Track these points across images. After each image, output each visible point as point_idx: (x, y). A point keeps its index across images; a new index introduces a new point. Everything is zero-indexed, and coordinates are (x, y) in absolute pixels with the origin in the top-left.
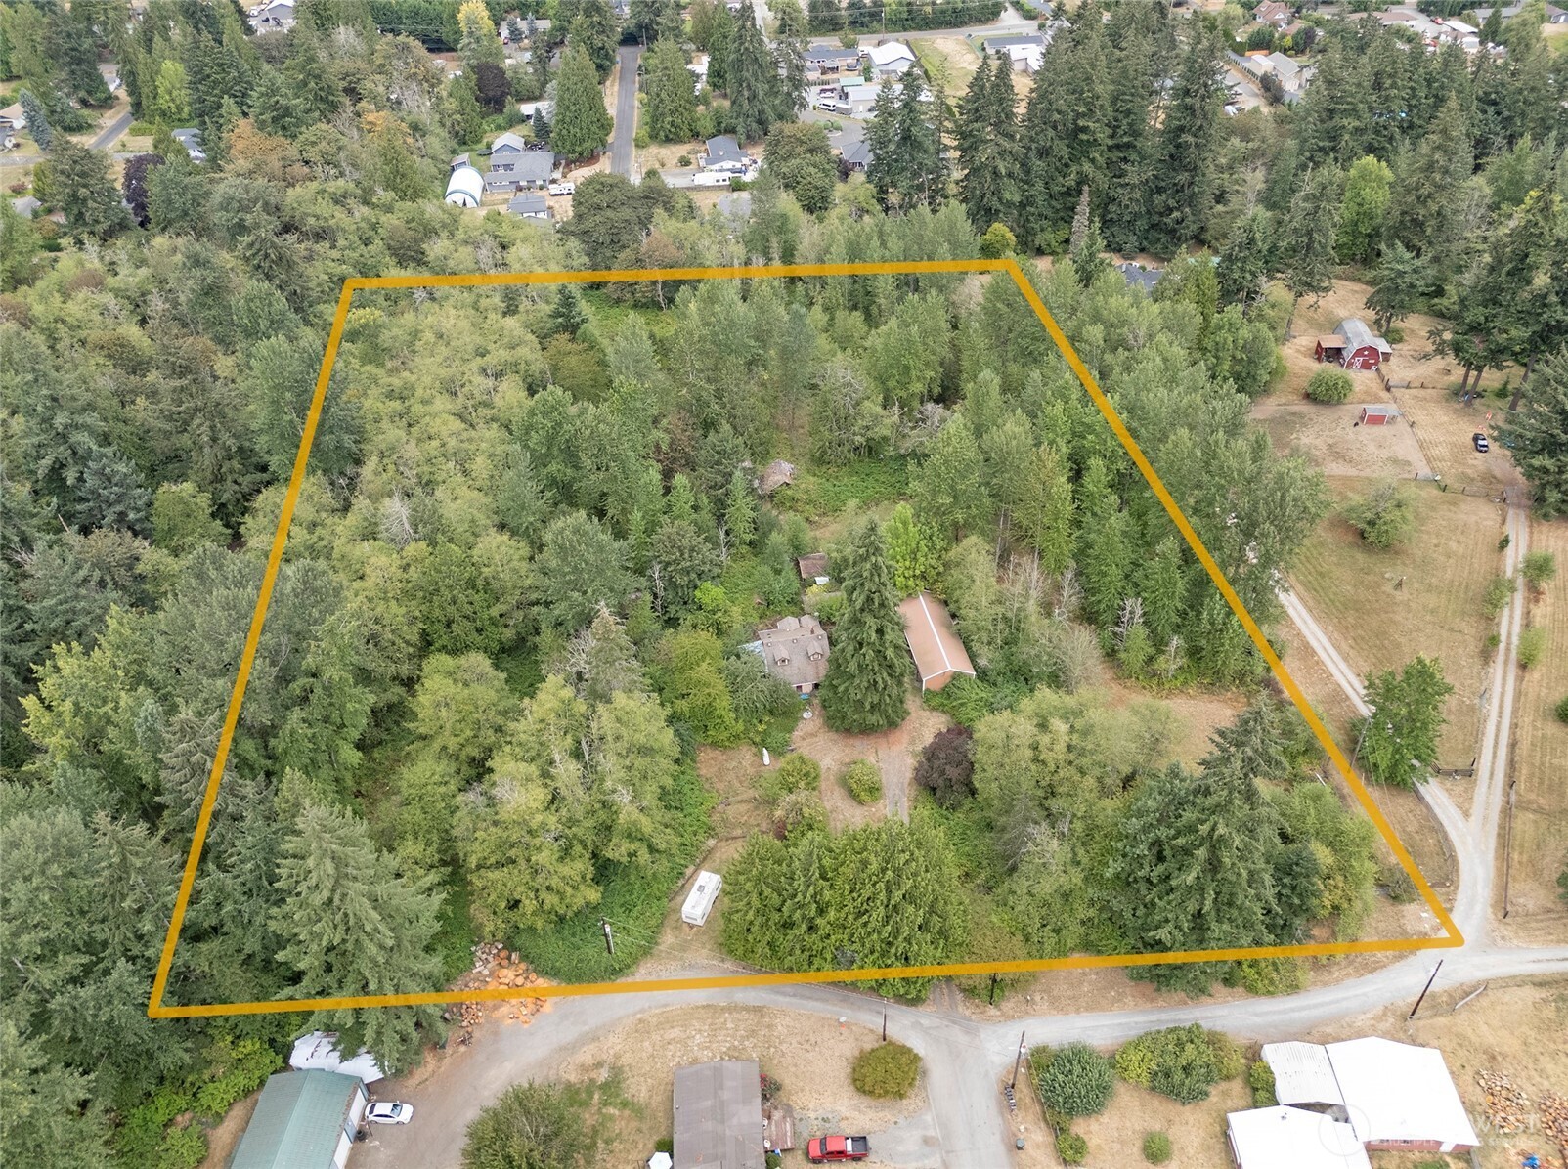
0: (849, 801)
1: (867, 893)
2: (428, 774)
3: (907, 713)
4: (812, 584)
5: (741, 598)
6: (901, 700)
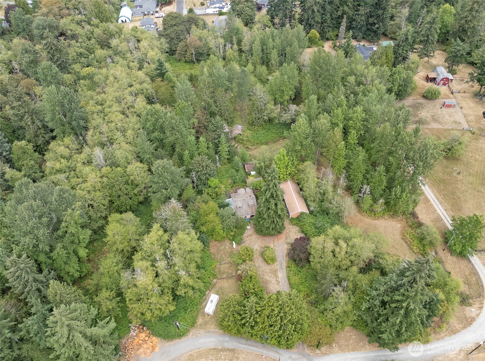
0: (265, 263)
1: (274, 319)
2: (111, 263)
3: (285, 228)
4: (250, 174)
5: (224, 180)
6: (283, 225)
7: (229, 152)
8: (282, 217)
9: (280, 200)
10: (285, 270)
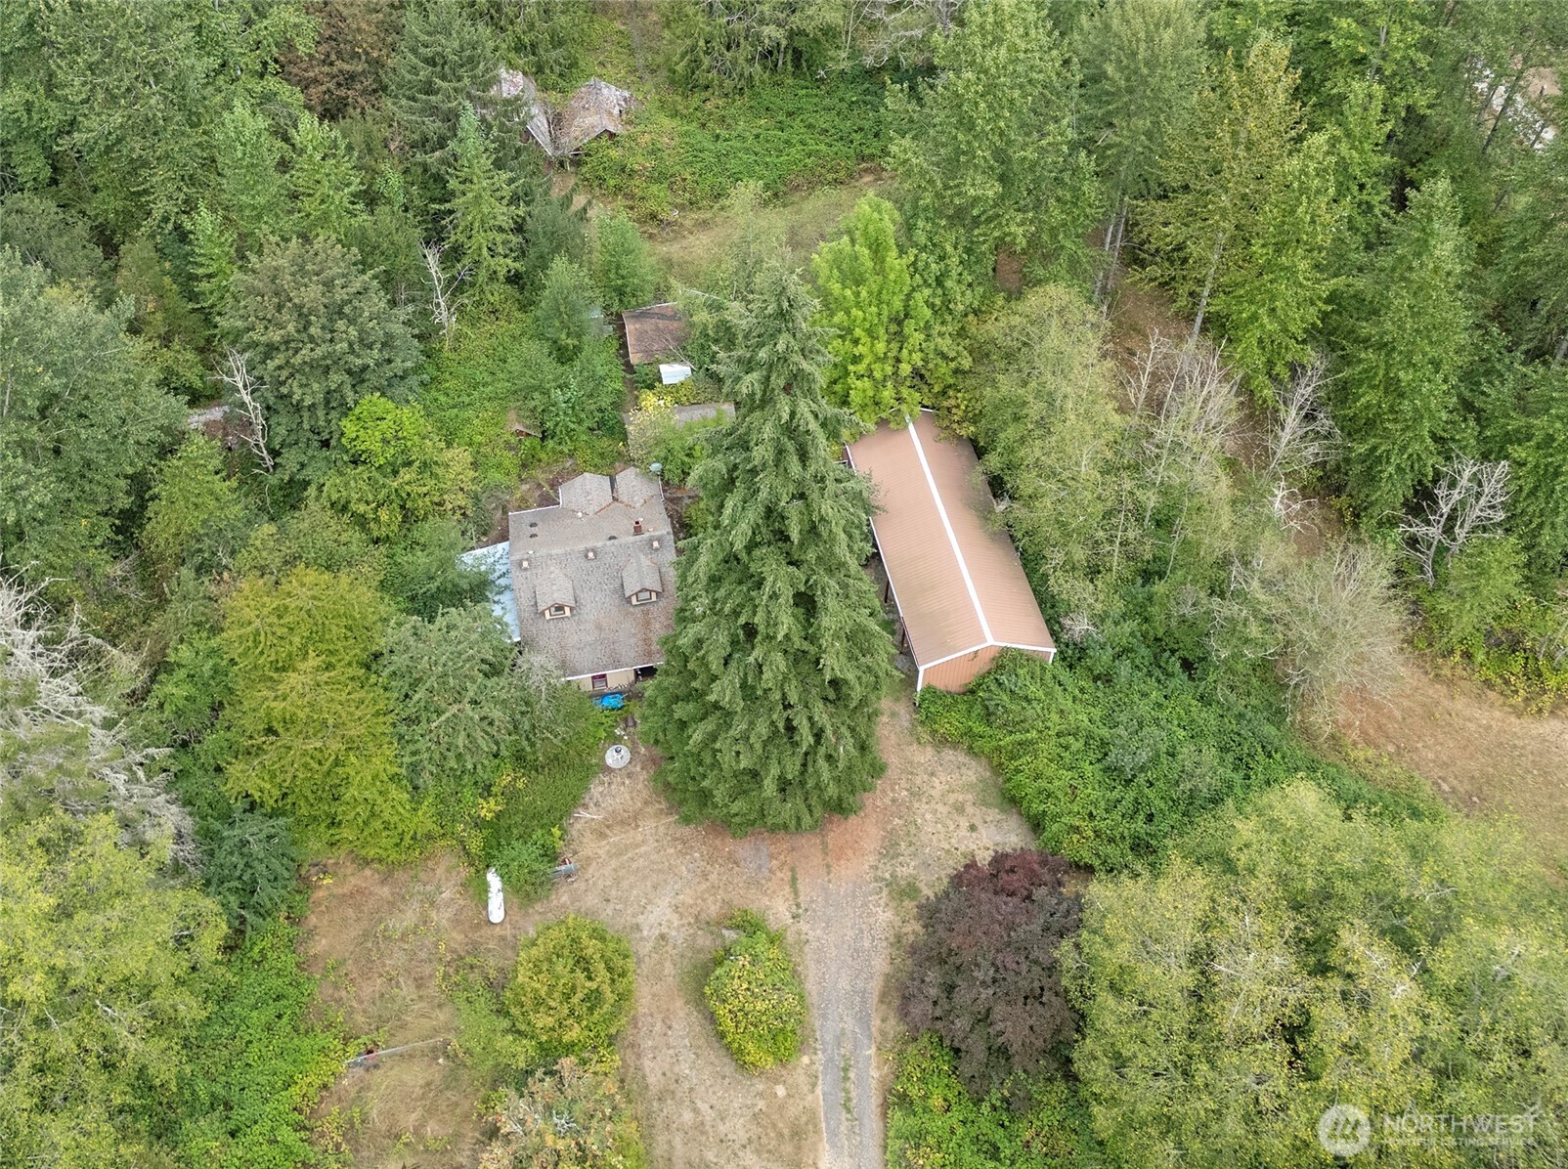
3: (878, 770)
4: (652, 382)
5: (477, 422)
6: (863, 748)
7: (519, 229)
8: (857, 693)
9: (834, 567)
10: (872, 1124)
